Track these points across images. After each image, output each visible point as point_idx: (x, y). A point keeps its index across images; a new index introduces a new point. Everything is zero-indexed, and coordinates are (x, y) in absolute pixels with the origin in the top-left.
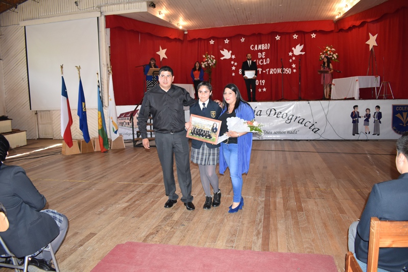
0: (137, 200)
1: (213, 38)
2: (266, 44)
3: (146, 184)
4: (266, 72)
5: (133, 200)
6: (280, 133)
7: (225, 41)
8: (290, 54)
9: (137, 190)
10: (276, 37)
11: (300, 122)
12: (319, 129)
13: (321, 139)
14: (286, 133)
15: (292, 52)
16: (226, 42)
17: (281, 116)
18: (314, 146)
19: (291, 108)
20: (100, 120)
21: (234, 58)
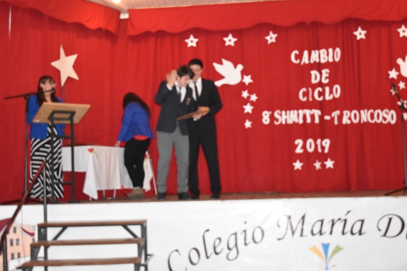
1: (196, 32)
2: (331, 50)
4: (333, 119)
7: (226, 39)
8: (393, 74)
10: (356, 33)
15: (398, 68)
16: (227, 43)
21: (250, 84)
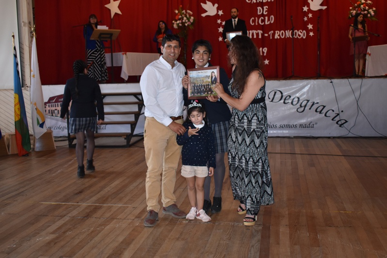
0: (69, 229)
3: (84, 205)
4: (269, 35)
5: (63, 230)
6: (288, 126)
8: (305, 9)
9: (70, 215)
11: (318, 110)
12: (346, 122)
13: (350, 135)
14: (298, 126)
15: (308, 5)
17: (290, 101)
18: (338, 146)
19: (306, 89)
20: (18, 106)
21: (222, 15)
